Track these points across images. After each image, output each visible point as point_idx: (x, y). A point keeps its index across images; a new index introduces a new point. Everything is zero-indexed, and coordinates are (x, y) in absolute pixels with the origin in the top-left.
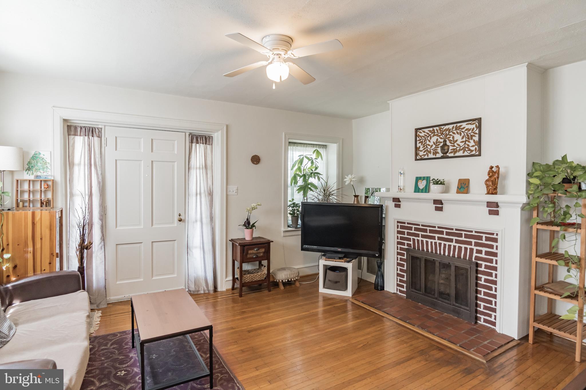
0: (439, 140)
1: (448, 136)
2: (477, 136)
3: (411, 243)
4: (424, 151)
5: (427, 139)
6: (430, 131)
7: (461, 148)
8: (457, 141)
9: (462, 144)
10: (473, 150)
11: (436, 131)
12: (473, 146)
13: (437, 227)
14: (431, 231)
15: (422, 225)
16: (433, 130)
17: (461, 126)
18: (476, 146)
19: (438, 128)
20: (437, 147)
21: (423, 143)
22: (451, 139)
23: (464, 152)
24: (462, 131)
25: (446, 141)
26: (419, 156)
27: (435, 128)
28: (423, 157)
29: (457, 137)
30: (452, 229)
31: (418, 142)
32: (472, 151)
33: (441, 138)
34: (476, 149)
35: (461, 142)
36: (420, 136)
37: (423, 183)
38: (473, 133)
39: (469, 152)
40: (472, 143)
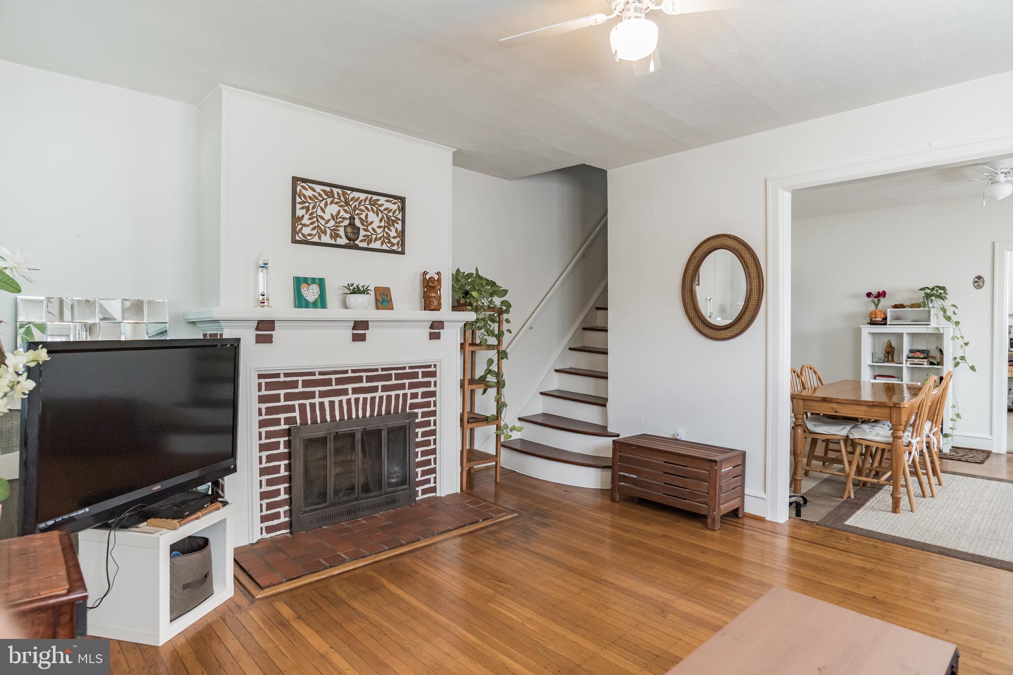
0: (342, 213)
1: (357, 211)
2: (400, 222)
3: (297, 414)
4: (312, 226)
5: (319, 205)
6: (324, 191)
7: (379, 236)
8: (372, 222)
9: (379, 231)
10: (395, 244)
11: (336, 196)
12: (394, 238)
13: (350, 371)
14: (339, 381)
15: (321, 373)
16: (332, 192)
17: (378, 200)
18: (398, 239)
19: (340, 191)
20: (337, 225)
21: (310, 211)
22: (363, 216)
23: (382, 244)
24: (380, 210)
25: (354, 219)
26: (300, 235)
27: (335, 190)
28: (309, 238)
29: (372, 217)
30: (377, 370)
31: (298, 206)
32: (393, 245)
33: (345, 211)
34: (398, 242)
35: (377, 227)
36: (304, 196)
37: (311, 291)
38: (394, 217)
39: (389, 245)
40: (393, 233)
